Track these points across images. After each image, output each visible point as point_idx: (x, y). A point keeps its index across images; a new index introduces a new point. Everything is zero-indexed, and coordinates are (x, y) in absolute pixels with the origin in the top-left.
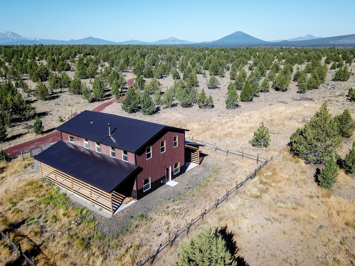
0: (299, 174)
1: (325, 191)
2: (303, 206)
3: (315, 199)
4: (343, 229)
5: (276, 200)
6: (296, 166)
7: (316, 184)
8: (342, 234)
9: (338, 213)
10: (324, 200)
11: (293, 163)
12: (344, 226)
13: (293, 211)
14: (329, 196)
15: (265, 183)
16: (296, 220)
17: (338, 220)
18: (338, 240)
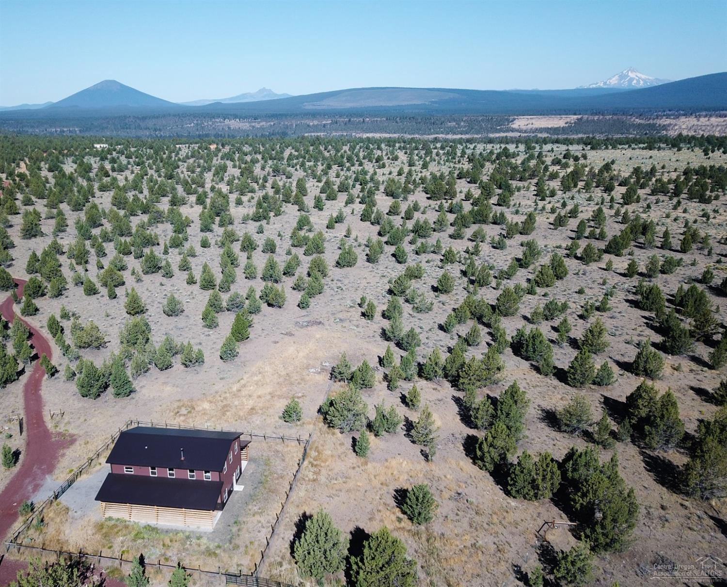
0: (339, 448)
1: (363, 459)
2: (350, 478)
3: (357, 469)
4: (380, 489)
5: (330, 479)
6: (334, 439)
7: (354, 454)
8: (380, 492)
9: (375, 476)
10: (363, 468)
11: (330, 436)
12: (380, 486)
13: (344, 485)
14: (366, 463)
15: (316, 466)
16: (348, 491)
17: (376, 483)
18: (378, 498)
